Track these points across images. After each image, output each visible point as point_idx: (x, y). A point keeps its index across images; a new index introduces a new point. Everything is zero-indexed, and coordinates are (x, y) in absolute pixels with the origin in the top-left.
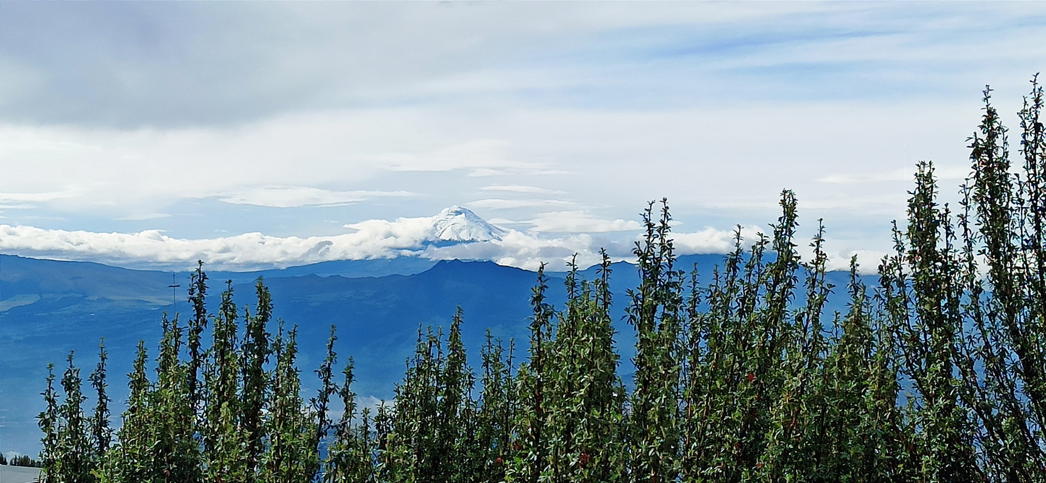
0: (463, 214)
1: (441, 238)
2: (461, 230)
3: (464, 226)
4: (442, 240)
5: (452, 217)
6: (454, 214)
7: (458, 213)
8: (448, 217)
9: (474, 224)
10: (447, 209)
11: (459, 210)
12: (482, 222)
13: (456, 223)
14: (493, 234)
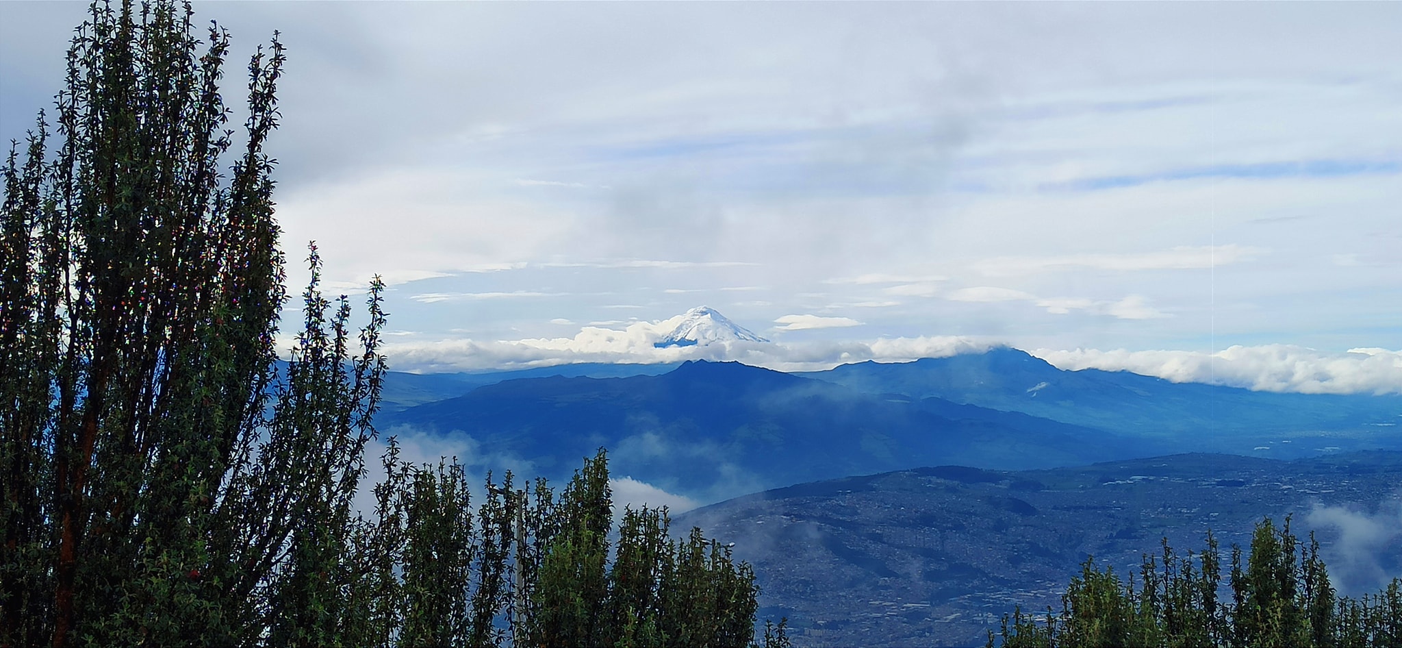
0: (709, 314)
1: (686, 338)
2: (706, 330)
3: (710, 326)
4: (688, 340)
5: (698, 317)
6: (700, 314)
7: (704, 313)
8: (695, 317)
9: (720, 325)
10: (693, 309)
11: (704, 310)
12: (727, 322)
13: (702, 323)
14: (739, 334)
